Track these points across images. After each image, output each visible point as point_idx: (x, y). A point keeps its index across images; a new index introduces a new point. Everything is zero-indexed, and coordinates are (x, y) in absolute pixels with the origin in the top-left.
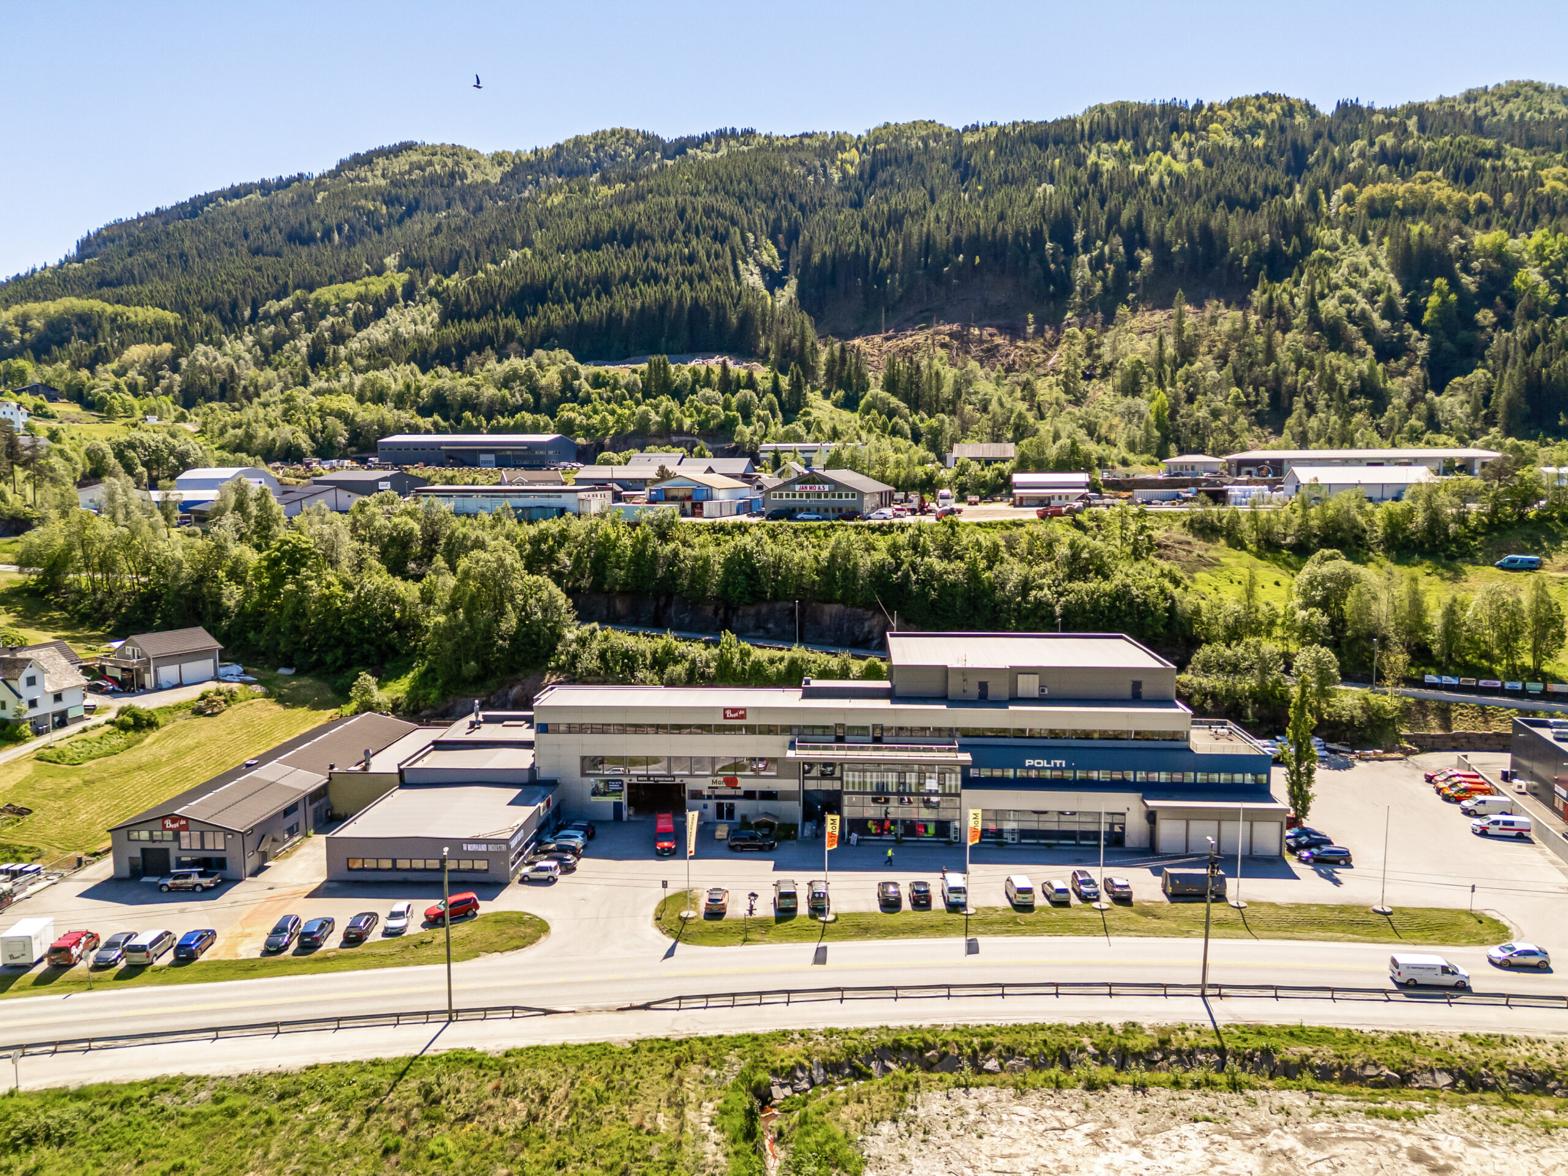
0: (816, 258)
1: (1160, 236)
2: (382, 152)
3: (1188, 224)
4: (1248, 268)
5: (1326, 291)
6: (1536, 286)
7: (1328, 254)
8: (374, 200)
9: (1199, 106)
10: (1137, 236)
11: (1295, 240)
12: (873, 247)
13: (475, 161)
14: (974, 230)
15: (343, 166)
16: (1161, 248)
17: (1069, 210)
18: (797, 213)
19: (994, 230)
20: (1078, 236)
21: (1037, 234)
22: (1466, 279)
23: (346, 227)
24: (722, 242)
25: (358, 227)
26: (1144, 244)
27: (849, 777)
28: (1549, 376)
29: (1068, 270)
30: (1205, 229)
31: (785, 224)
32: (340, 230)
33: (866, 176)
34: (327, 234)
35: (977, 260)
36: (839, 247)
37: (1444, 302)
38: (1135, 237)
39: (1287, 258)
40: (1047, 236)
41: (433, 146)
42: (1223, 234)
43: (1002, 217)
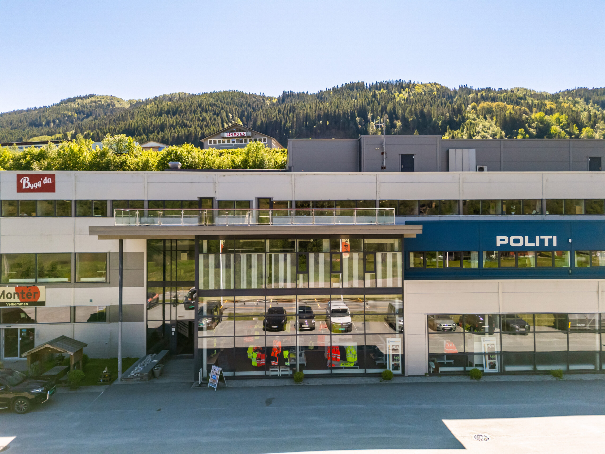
0: (259, 123)
1: (403, 116)
2: (80, 98)
3: (415, 110)
4: (441, 126)
5: (475, 134)
6: (560, 132)
7: (473, 121)
8: (71, 112)
9: (410, 82)
10: (394, 115)
11: (459, 116)
12: (283, 119)
13: (121, 102)
14: (326, 111)
15: (62, 102)
16: (404, 120)
17: (365, 106)
18: (251, 110)
19: (335, 112)
20: (370, 116)
21: (353, 114)
22: (531, 130)
23: (57, 121)
24: (217, 115)
25: (63, 121)
26: (397, 119)
29: (366, 128)
30: (422, 112)
31: (246, 114)
32: (54, 122)
33: (281, 101)
34: (48, 123)
35: (328, 123)
36: (268, 119)
37: (524, 138)
38: (393, 116)
39: (457, 123)
40: (357, 115)
41: (103, 96)
42: (430, 114)
43: (337, 107)
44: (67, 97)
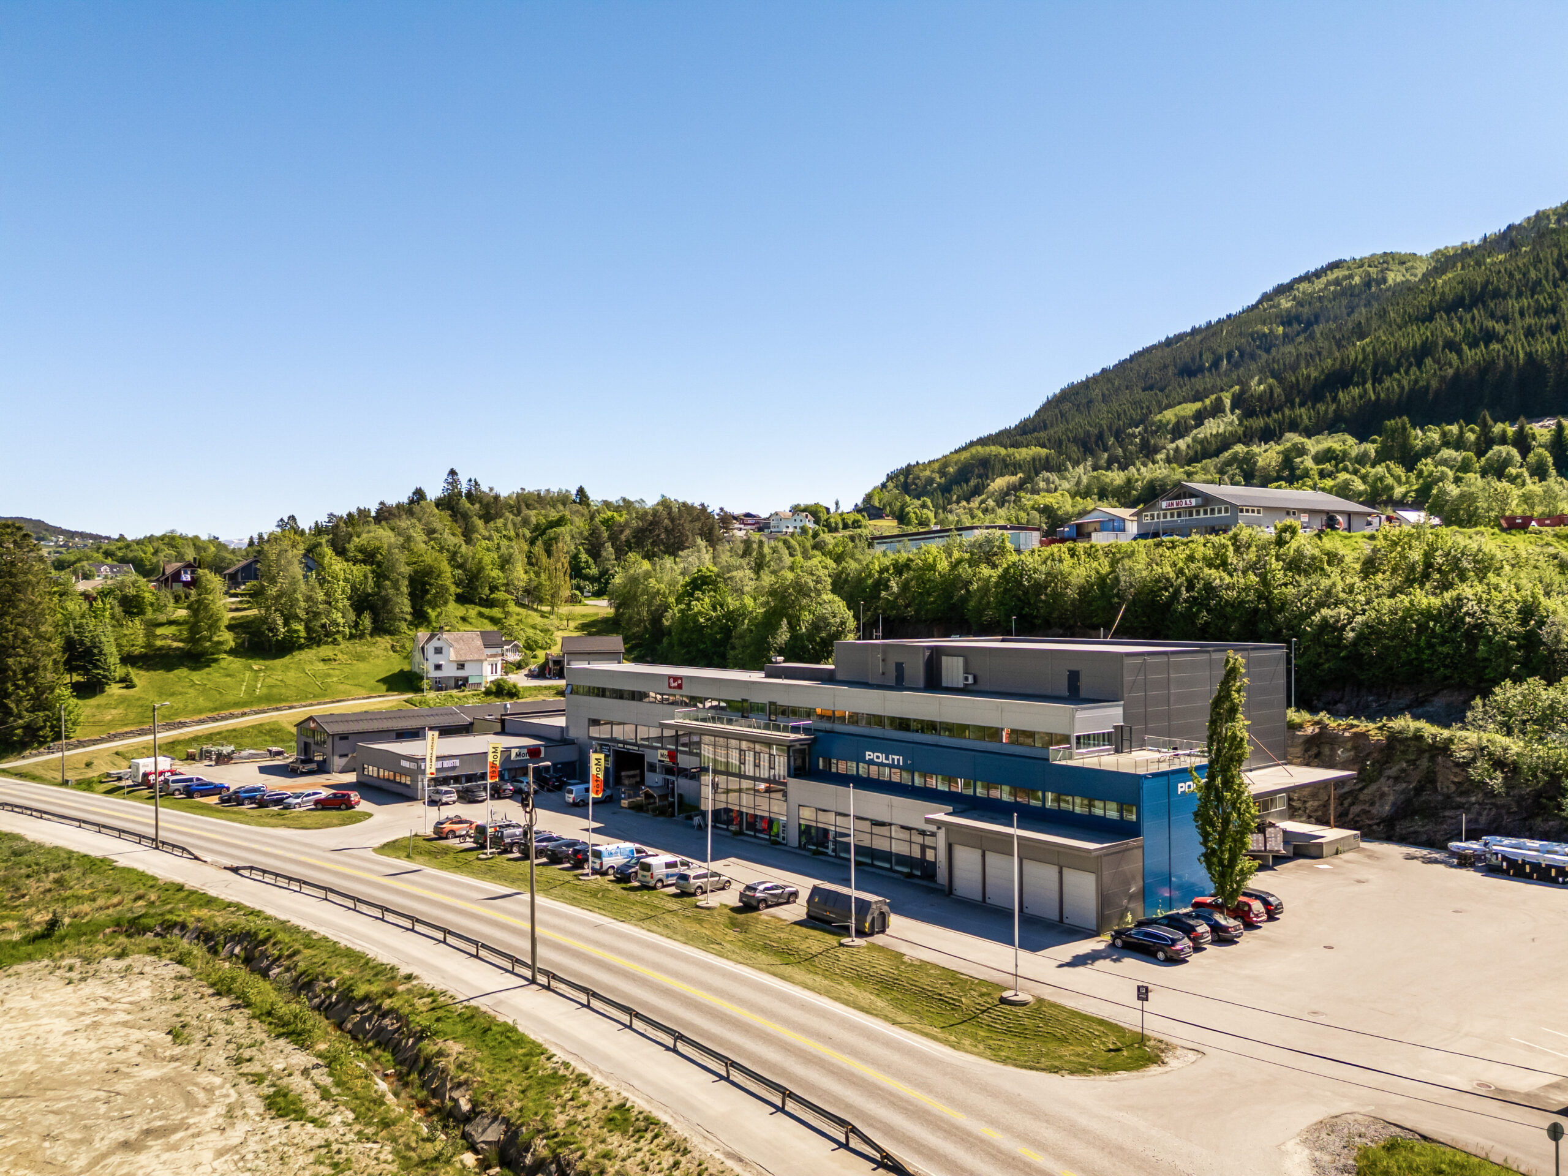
2: (1306, 277)
8: (1273, 323)
13: (1408, 264)
23: (1237, 354)
25: (1248, 351)
27: (707, 751)
32: (1230, 357)
41: (1362, 259)
44: (1275, 285)
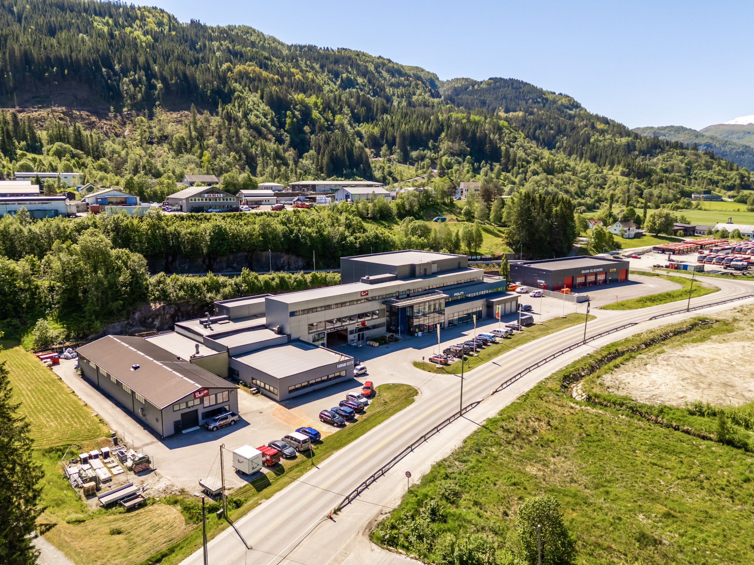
1: (163, 75)
3: (176, 70)
4: (211, 96)
5: (248, 111)
6: (319, 119)
7: (241, 94)
10: (150, 73)
11: (226, 87)
14: (58, 54)
16: (165, 82)
17: (109, 54)
20: (117, 67)
21: (95, 62)
22: (296, 113)
26: (155, 78)
27: (415, 310)
28: (337, 154)
29: (118, 85)
30: (185, 74)
35: (66, 71)
37: (292, 121)
39: (226, 94)
40: (101, 65)
